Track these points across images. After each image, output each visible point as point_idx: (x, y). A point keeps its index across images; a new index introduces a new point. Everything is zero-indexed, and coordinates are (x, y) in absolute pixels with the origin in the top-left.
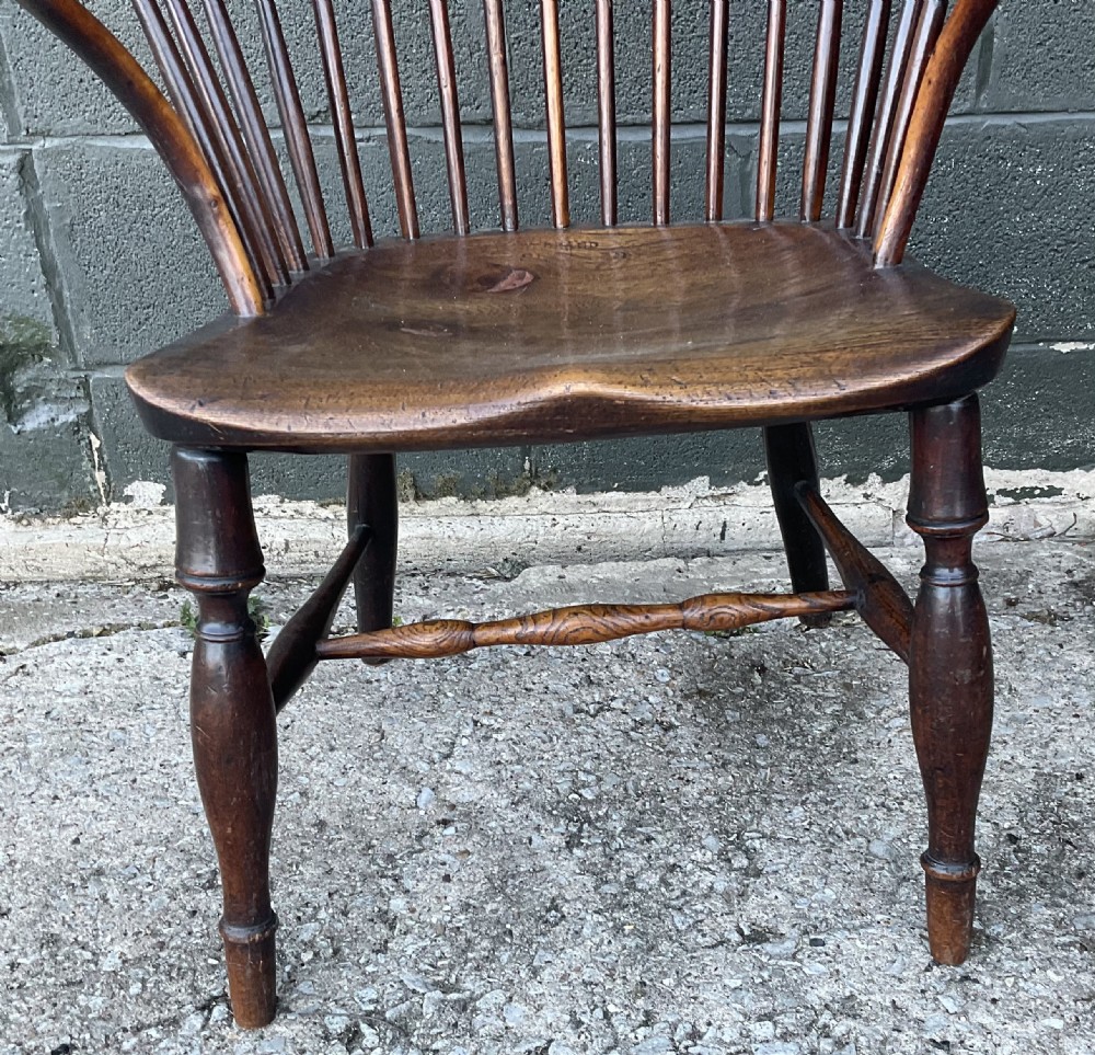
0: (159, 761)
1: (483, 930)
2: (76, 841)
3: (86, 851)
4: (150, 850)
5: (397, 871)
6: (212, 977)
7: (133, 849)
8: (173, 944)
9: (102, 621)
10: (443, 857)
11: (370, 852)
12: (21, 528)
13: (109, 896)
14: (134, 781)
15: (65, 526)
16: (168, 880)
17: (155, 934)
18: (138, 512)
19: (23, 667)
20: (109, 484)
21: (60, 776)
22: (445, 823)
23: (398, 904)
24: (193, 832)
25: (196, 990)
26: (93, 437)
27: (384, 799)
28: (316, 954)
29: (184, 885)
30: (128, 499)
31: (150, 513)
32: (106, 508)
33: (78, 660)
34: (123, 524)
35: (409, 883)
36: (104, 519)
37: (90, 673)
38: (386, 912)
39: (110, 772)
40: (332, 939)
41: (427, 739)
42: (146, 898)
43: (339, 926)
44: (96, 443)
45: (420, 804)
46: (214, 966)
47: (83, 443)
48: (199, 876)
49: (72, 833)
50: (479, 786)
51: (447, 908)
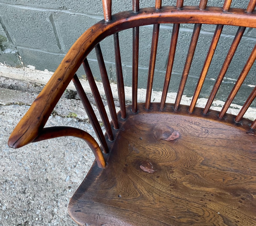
0: (22, 151)
1: (69, 223)
2: (4, 171)
3: (5, 174)
4: (16, 178)
5: (58, 200)
6: (20, 219)
7: (13, 176)
8: (15, 207)
9: (20, 101)
10: (67, 199)
11: (54, 192)
12: (8, 68)
13: (7, 189)
14: (16, 156)
15: (16, 69)
16: (17, 188)
17: (12, 203)
18: (30, 70)
19: (3, 113)
20: (24, 64)
21: (4, 150)
22: (70, 187)
23: (55, 210)
24: (24, 175)
25: (16, 221)
26: (19, 56)
27: (60, 177)
28: (38, 219)
29: (19, 191)
30: (28, 67)
31: (33, 70)
32: (24, 68)
33: (13, 113)
34: (28, 71)
35: (59, 204)
36: (24, 70)
37: (15, 118)
38: (53, 211)
39: (13, 152)
40: (42, 215)
41: (72, 160)
42: (12, 192)
43: (44, 212)
44: (20, 57)
45: (67, 180)
46: (21, 216)
47: (18, 57)
48: (23, 188)
49: (3, 168)
50: (79, 179)
51: (64, 214)
